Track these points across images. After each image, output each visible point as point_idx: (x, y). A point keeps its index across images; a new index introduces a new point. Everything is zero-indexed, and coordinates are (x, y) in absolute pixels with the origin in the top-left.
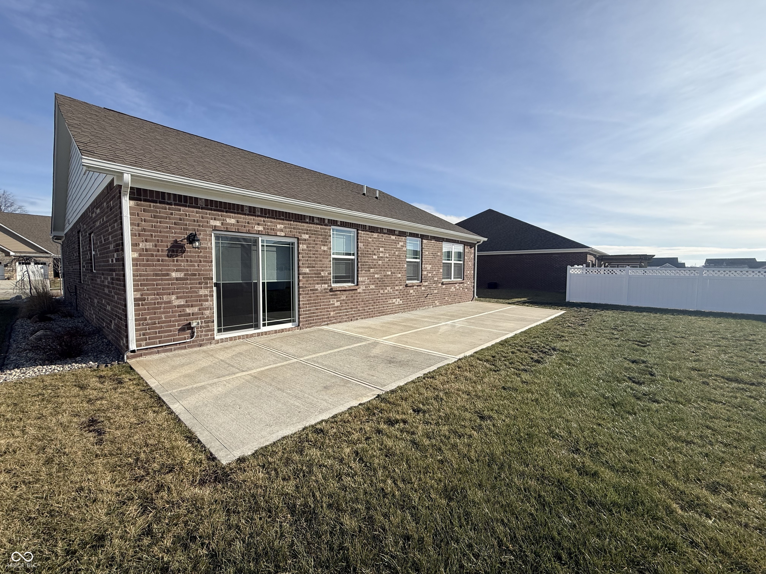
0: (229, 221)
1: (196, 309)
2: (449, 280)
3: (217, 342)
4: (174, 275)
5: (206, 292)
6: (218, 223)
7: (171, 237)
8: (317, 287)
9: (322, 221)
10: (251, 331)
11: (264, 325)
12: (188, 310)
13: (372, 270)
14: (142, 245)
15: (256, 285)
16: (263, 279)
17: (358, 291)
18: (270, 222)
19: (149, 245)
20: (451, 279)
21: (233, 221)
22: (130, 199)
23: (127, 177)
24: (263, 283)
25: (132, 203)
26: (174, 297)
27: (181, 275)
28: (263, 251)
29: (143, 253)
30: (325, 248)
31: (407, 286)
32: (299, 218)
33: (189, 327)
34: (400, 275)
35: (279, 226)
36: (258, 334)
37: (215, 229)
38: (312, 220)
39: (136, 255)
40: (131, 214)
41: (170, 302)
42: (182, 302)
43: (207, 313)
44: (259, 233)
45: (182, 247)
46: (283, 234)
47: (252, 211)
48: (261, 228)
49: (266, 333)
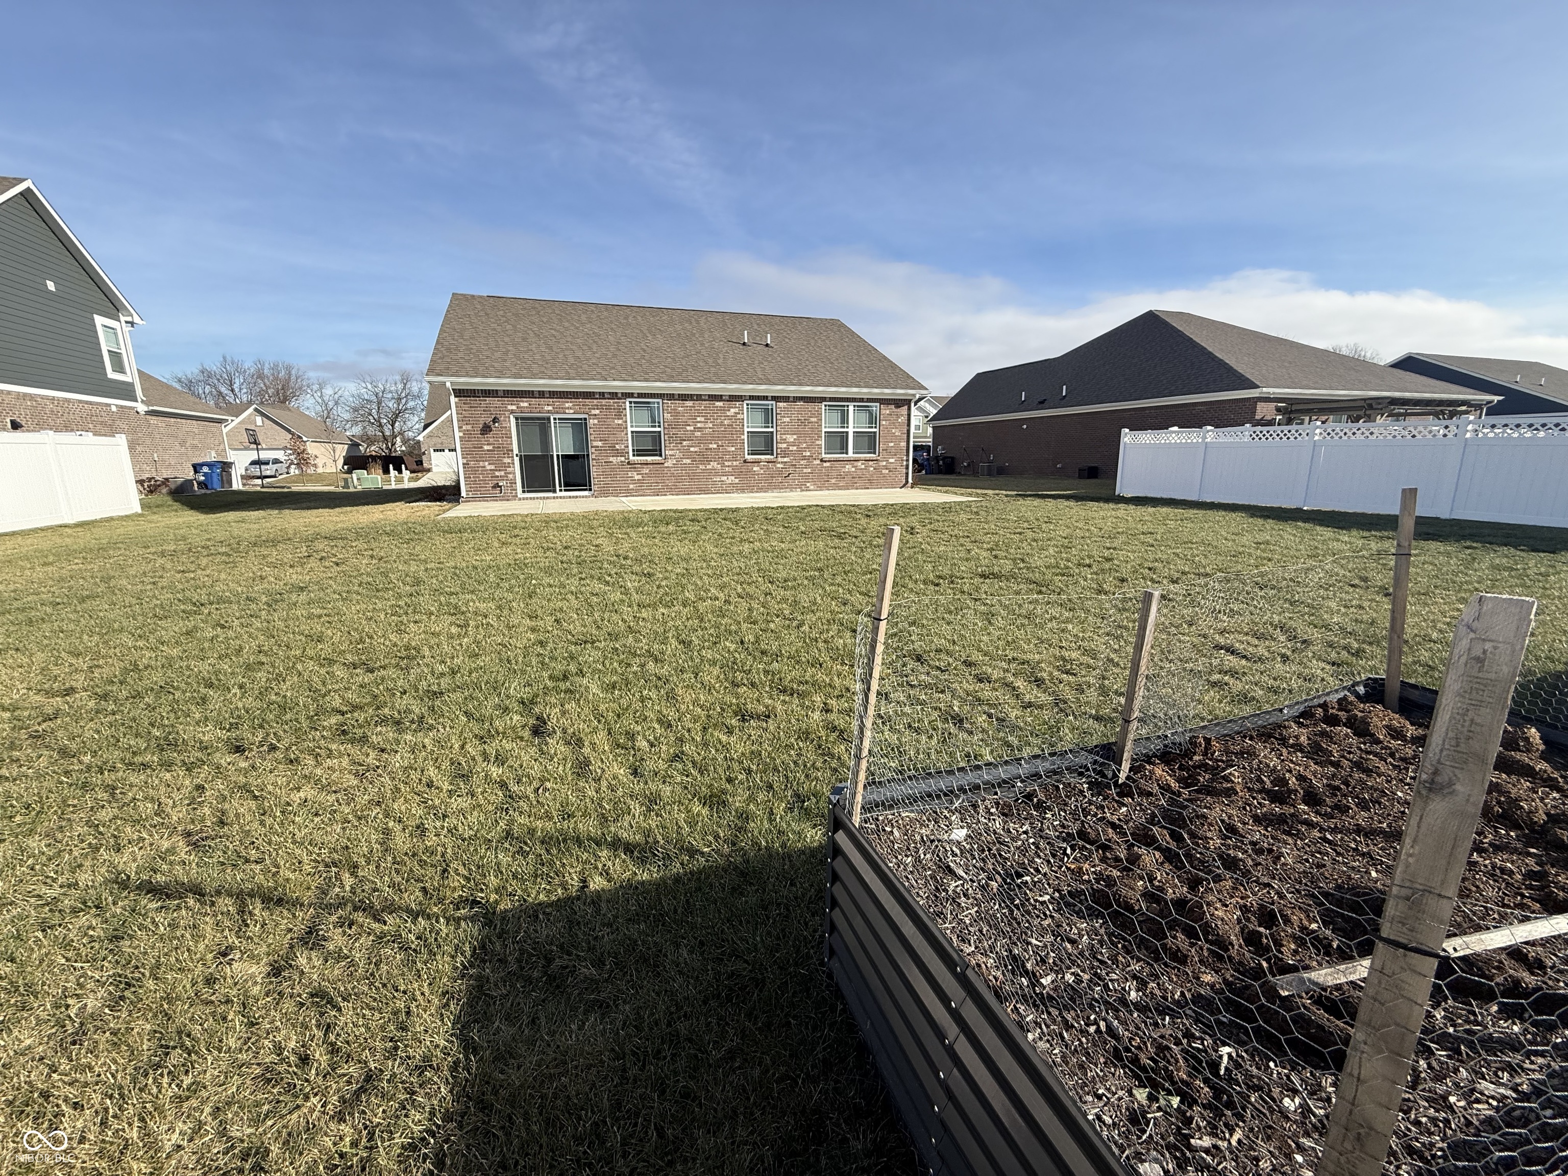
0: (522, 404)
1: (502, 473)
2: (844, 455)
3: (520, 499)
4: (486, 447)
5: (509, 460)
6: (514, 407)
7: (482, 421)
8: (611, 459)
9: (614, 395)
10: (551, 494)
11: (561, 490)
12: (497, 473)
13: (685, 443)
14: (464, 428)
15: (552, 456)
16: (557, 451)
17: (666, 465)
18: (558, 402)
19: (469, 427)
20: (847, 453)
21: (526, 404)
22: (456, 396)
23: (448, 384)
24: (558, 456)
25: (457, 399)
26: (487, 463)
27: (490, 448)
28: (555, 427)
29: (466, 433)
30: (620, 422)
31: (745, 461)
32: (589, 395)
33: (497, 486)
34: (733, 449)
35: (567, 405)
36: (554, 498)
37: (512, 412)
38: (602, 395)
39: (461, 434)
40: (457, 407)
41: (484, 467)
42: (493, 467)
43: (511, 476)
44: (549, 412)
45: (490, 427)
46: (572, 411)
47: (542, 394)
48: (550, 408)
49: (561, 497)
